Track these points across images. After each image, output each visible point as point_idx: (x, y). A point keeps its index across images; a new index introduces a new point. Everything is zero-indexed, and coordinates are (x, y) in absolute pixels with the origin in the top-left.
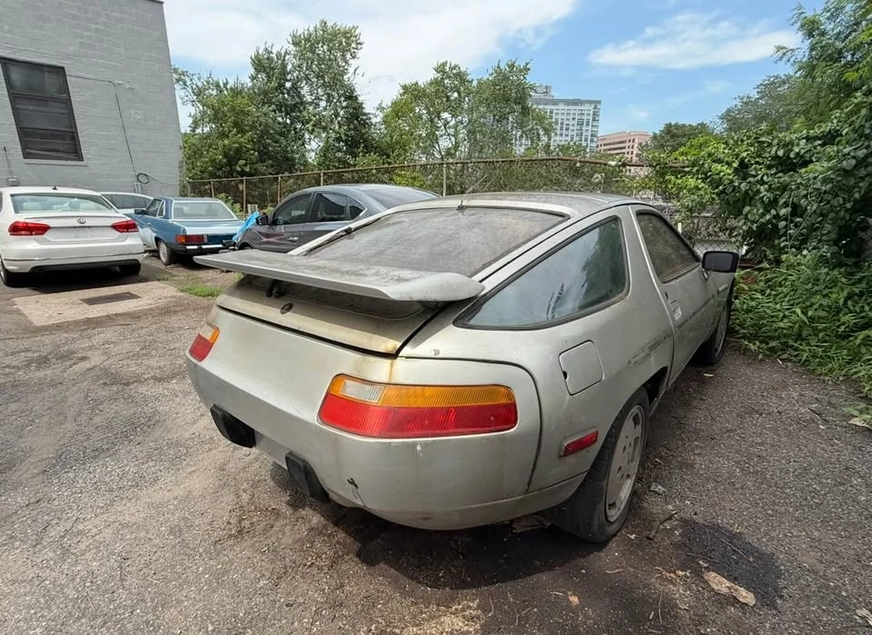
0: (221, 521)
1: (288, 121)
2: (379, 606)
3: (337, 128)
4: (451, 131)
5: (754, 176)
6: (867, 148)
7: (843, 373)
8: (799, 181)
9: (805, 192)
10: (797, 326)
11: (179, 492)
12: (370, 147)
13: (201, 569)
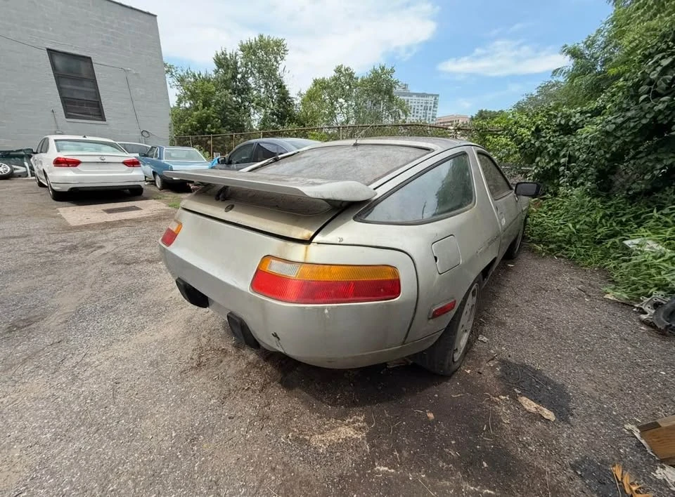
0: (186, 358)
1: (240, 100)
2: (295, 419)
3: (272, 106)
4: (345, 110)
5: (544, 137)
6: (623, 117)
7: (598, 265)
8: (574, 140)
9: (579, 147)
10: (568, 235)
11: (158, 336)
12: (292, 120)
13: (170, 391)
